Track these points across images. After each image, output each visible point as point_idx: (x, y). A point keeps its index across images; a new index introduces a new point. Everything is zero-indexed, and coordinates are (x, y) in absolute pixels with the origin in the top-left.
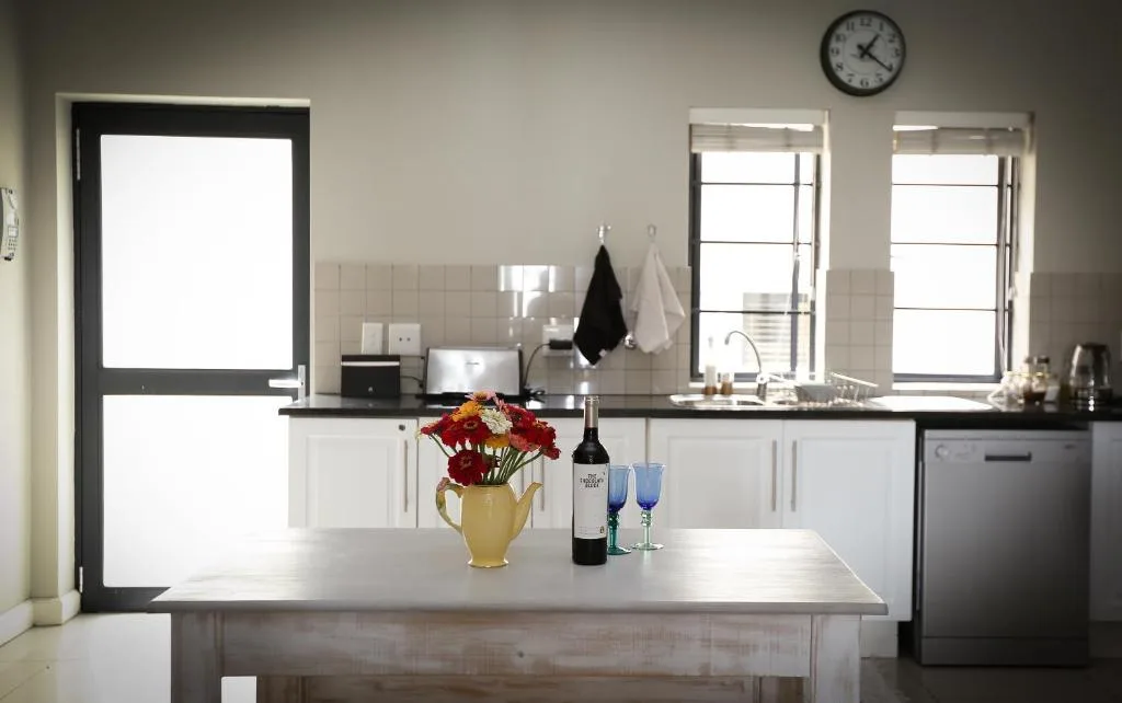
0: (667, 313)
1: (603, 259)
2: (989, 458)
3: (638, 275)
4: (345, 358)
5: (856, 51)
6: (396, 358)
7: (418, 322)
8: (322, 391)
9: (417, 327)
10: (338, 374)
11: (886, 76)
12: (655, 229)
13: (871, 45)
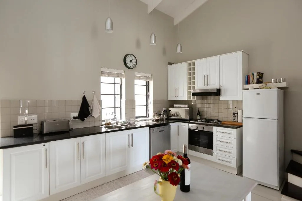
0: (99, 109)
1: (84, 98)
2: (159, 131)
3: (92, 101)
4: (15, 127)
5: (130, 61)
6: (32, 125)
7: (37, 115)
8: (4, 136)
9: (36, 116)
10: (12, 131)
11: (134, 66)
12: (95, 92)
13: (132, 60)
